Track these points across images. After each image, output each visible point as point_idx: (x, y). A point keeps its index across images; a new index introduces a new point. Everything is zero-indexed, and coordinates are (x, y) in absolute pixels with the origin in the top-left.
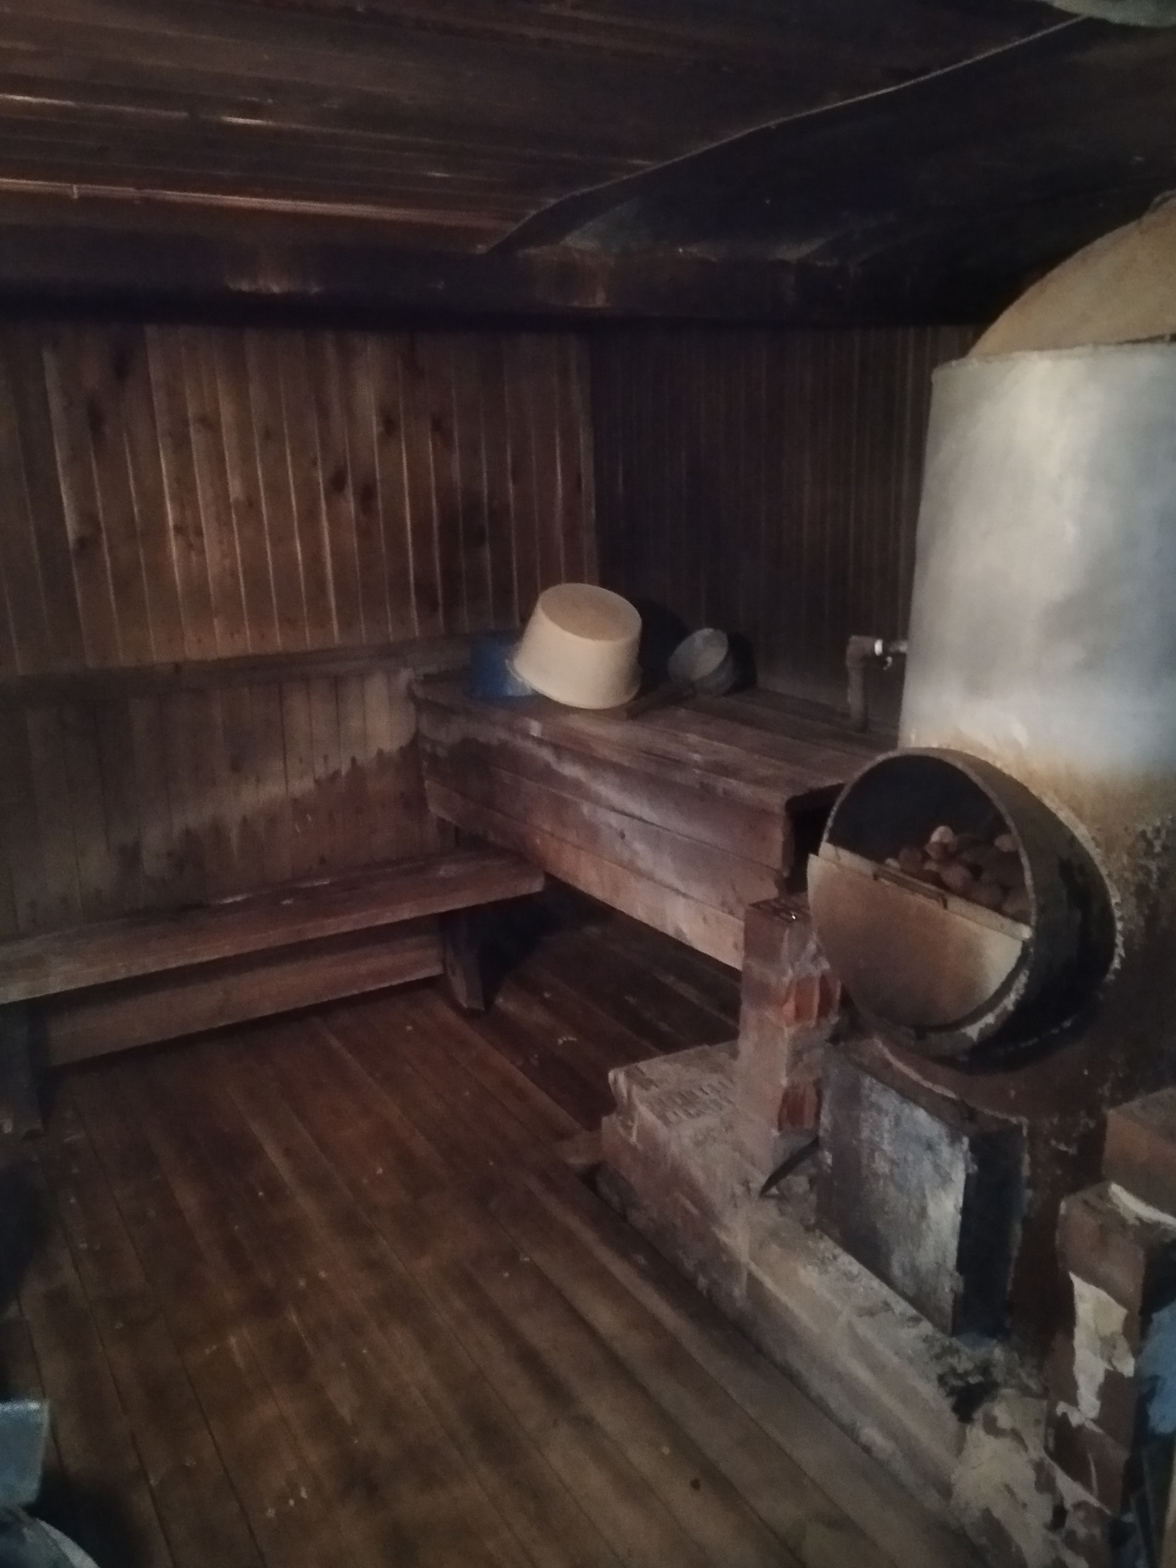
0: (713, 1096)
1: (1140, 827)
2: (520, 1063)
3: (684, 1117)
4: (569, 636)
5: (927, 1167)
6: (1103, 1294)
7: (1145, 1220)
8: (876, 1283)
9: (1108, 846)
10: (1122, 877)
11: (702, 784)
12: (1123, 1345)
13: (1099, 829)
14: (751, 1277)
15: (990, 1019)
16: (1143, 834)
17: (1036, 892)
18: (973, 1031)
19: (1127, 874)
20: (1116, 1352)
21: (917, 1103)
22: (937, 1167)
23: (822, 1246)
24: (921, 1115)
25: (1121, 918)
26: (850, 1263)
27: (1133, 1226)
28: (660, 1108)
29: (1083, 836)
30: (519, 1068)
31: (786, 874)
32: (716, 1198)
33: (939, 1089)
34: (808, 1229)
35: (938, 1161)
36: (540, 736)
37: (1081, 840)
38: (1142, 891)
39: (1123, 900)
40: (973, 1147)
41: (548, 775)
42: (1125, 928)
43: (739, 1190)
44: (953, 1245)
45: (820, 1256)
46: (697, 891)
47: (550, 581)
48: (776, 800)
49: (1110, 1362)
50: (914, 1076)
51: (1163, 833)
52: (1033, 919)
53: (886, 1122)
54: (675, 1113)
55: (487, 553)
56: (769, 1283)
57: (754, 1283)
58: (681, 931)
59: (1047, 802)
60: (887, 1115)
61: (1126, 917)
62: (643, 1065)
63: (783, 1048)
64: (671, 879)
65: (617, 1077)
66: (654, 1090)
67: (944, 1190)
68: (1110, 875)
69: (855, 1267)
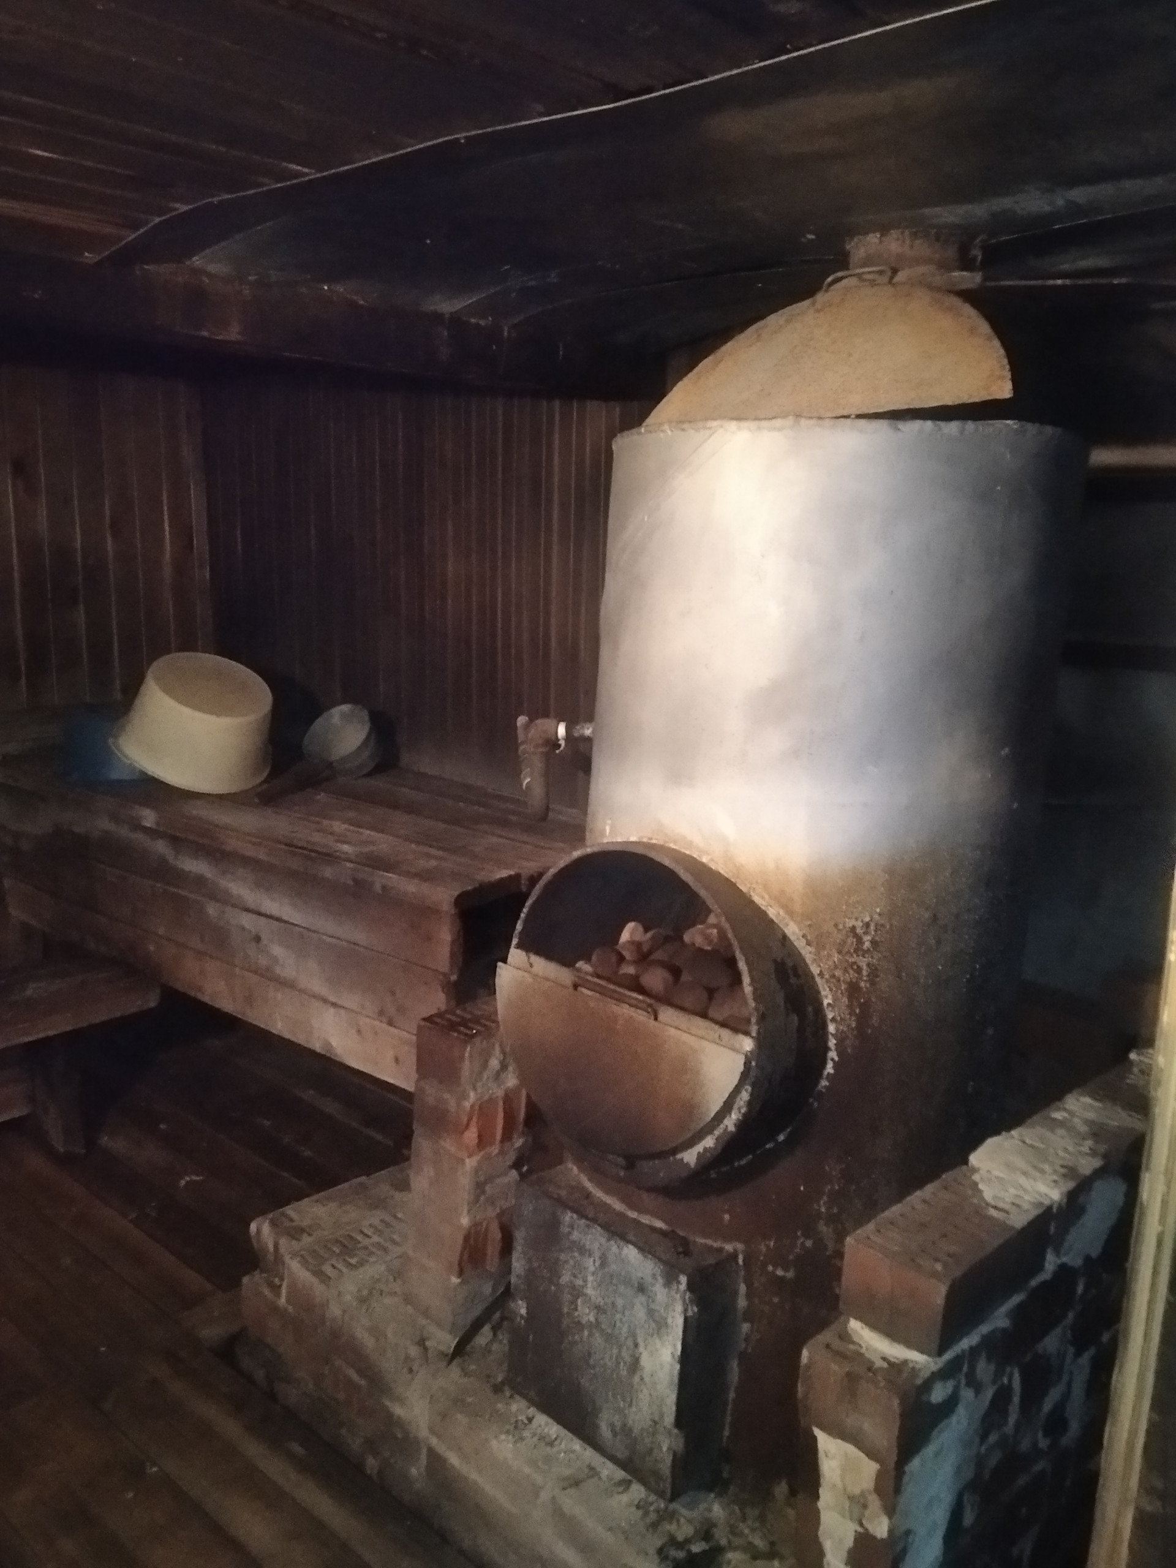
0: (376, 1239)
1: (850, 923)
2: (134, 1215)
3: (344, 1270)
4: (187, 711)
5: (640, 1313)
6: (850, 1449)
7: (893, 1360)
8: (577, 1445)
9: (818, 942)
10: (833, 976)
11: (355, 880)
12: (875, 1503)
13: (810, 926)
14: (432, 1453)
15: (709, 1142)
16: (853, 929)
17: (755, 999)
18: (690, 1157)
19: (838, 973)
20: (867, 1513)
21: (623, 1238)
22: (651, 1312)
23: (514, 1407)
24: (631, 1253)
25: (833, 1020)
26: (547, 1424)
27: (881, 1369)
28: (315, 1261)
29: (794, 933)
30: (131, 1221)
31: (454, 978)
32: (388, 1365)
33: (645, 1219)
34: (497, 1389)
35: (653, 1306)
36: (154, 827)
37: (792, 938)
38: (853, 989)
39: (834, 1000)
40: (690, 1287)
41: (165, 872)
42: (837, 1030)
43: (414, 1351)
44: (671, 1398)
45: (513, 1420)
46: (351, 1000)
47: (159, 650)
48: (444, 896)
49: (861, 1524)
50: (618, 1206)
51: (872, 927)
52: (754, 1030)
53: (590, 1264)
54: (333, 1266)
55: (81, 616)
56: (454, 1459)
57: (436, 1461)
58: (330, 1044)
59: (756, 899)
60: (590, 1256)
61: (839, 1018)
62: (289, 1210)
63: (465, 1181)
64: (317, 985)
65: (261, 1229)
66: (306, 1240)
67: (660, 1337)
68: (821, 974)
69: (553, 1429)
